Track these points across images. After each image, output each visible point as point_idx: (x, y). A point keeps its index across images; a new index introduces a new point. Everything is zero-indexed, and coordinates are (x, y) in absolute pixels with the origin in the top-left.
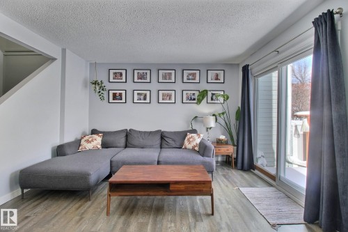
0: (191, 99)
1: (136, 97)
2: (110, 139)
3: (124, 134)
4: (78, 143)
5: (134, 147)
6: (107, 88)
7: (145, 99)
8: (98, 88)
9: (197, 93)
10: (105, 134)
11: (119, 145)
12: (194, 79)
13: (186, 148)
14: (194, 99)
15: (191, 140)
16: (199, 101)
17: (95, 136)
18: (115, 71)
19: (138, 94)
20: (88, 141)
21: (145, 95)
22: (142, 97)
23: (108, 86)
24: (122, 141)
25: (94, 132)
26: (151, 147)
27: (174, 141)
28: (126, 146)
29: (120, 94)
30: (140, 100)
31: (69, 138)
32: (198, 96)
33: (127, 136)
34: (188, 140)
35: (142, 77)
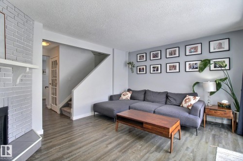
0: (193, 68)
1: (152, 69)
2: (135, 95)
3: (144, 93)
4: (120, 96)
5: (148, 101)
6: (136, 66)
7: (157, 70)
8: (130, 66)
9: (199, 63)
10: (134, 92)
11: (140, 99)
12: (196, 51)
13: (183, 107)
14: (197, 68)
15: (187, 100)
16: (201, 69)
17: (128, 93)
18: (140, 55)
19: (153, 67)
20: (124, 95)
21: (158, 68)
22: (155, 69)
23: (136, 64)
24: (142, 97)
25: (129, 90)
26: (158, 102)
27: (175, 100)
28: (144, 100)
29: (143, 69)
30: (154, 71)
31: (116, 93)
32: (200, 65)
33: (145, 94)
34: (185, 100)
35: (155, 56)
